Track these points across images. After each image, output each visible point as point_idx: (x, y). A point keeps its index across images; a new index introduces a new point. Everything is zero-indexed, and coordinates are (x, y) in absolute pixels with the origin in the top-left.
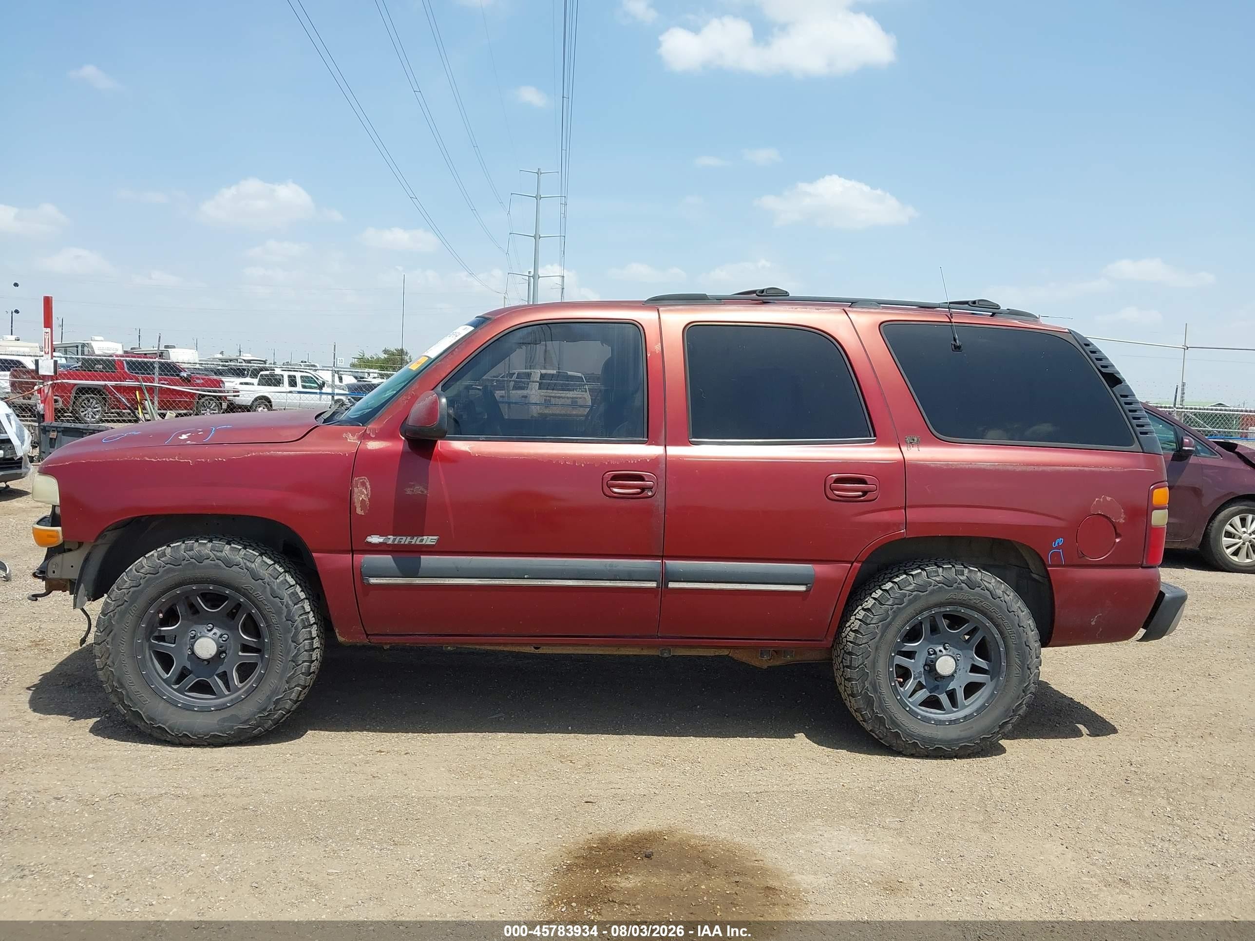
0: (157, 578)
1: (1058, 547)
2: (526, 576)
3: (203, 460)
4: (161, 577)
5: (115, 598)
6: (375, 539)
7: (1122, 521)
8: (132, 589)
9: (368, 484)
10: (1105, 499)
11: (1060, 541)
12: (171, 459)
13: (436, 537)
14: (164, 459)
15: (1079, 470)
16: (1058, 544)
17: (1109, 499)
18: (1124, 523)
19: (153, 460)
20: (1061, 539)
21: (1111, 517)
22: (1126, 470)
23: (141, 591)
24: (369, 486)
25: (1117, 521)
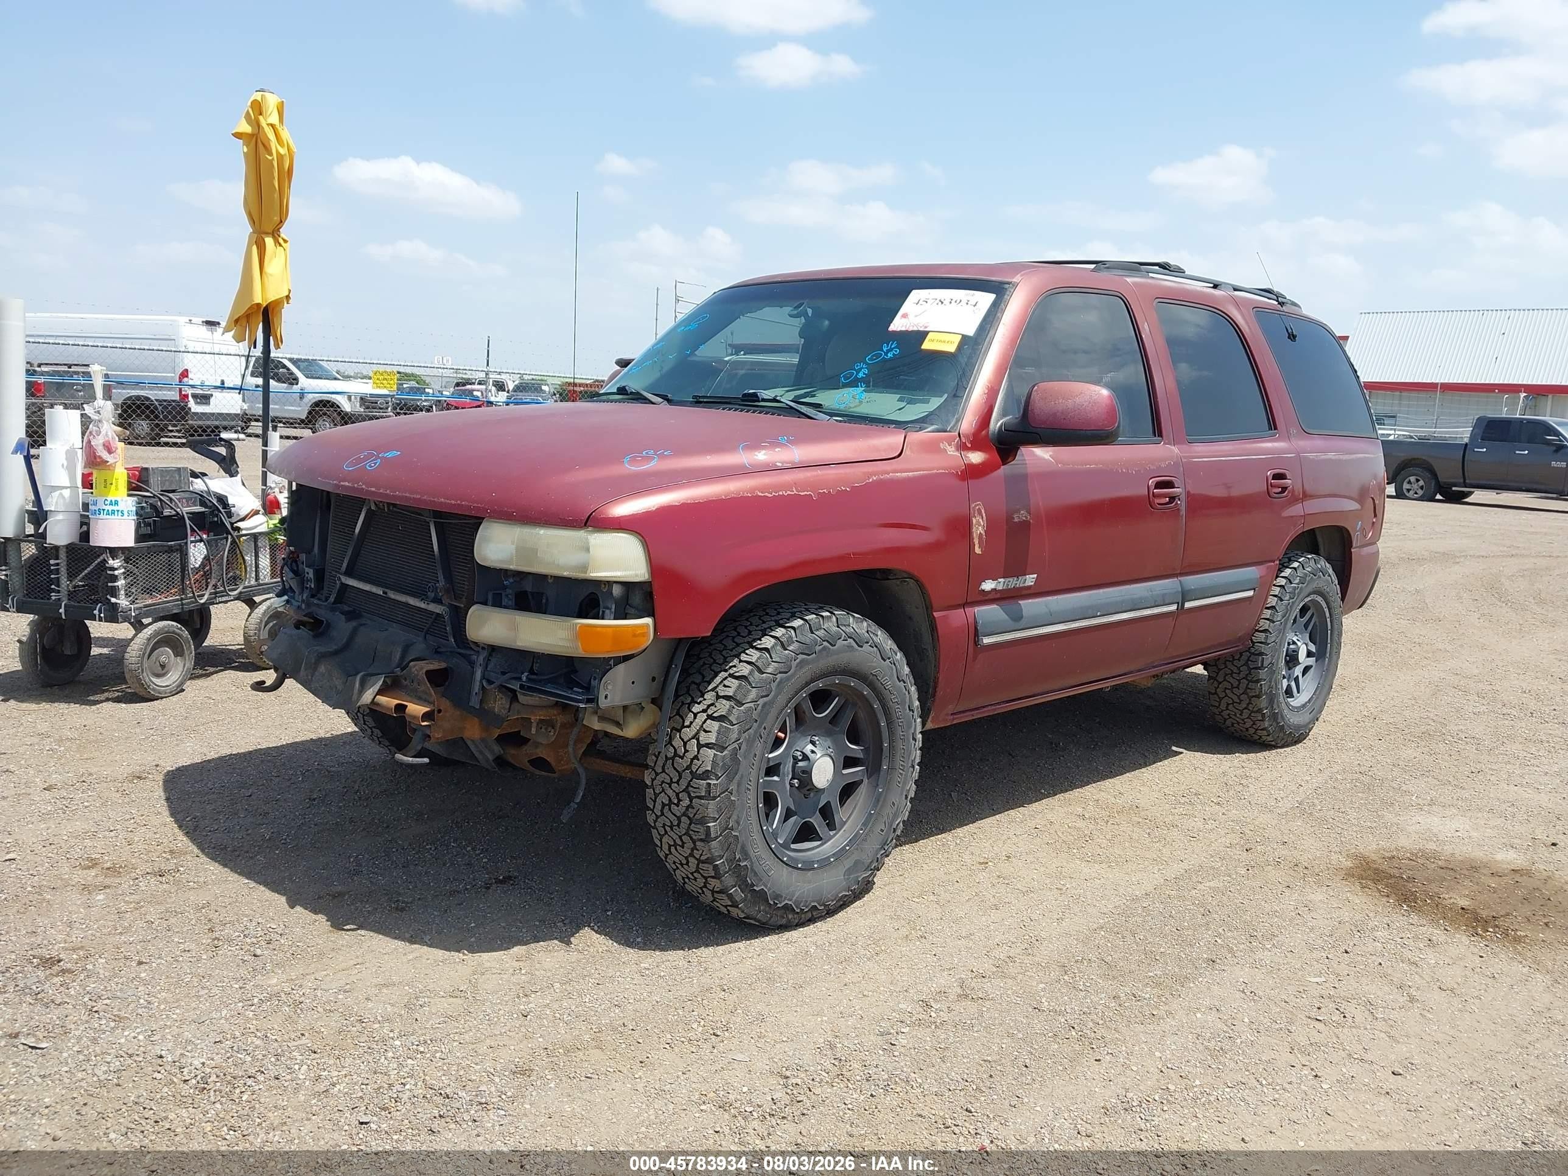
0: (788, 679)
2: (1098, 614)
3: (825, 491)
4: (793, 675)
5: (737, 719)
6: (988, 585)
8: (761, 702)
9: (983, 511)
12: (789, 492)
13: (1035, 576)
14: (781, 493)
19: (767, 494)
23: (772, 702)
24: (984, 515)
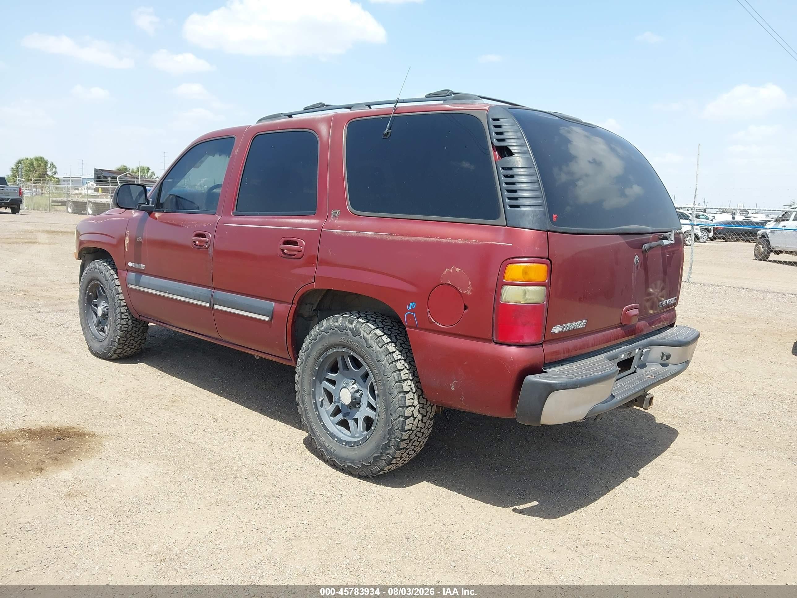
1: (412, 310)
7: (469, 293)
10: (454, 269)
11: (413, 305)
15: (437, 241)
16: (412, 307)
17: (458, 270)
18: (470, 295)
20: (413, 303)
21: (458, 288)
22: (480, 243)
25: (464, 292)
